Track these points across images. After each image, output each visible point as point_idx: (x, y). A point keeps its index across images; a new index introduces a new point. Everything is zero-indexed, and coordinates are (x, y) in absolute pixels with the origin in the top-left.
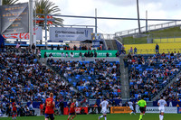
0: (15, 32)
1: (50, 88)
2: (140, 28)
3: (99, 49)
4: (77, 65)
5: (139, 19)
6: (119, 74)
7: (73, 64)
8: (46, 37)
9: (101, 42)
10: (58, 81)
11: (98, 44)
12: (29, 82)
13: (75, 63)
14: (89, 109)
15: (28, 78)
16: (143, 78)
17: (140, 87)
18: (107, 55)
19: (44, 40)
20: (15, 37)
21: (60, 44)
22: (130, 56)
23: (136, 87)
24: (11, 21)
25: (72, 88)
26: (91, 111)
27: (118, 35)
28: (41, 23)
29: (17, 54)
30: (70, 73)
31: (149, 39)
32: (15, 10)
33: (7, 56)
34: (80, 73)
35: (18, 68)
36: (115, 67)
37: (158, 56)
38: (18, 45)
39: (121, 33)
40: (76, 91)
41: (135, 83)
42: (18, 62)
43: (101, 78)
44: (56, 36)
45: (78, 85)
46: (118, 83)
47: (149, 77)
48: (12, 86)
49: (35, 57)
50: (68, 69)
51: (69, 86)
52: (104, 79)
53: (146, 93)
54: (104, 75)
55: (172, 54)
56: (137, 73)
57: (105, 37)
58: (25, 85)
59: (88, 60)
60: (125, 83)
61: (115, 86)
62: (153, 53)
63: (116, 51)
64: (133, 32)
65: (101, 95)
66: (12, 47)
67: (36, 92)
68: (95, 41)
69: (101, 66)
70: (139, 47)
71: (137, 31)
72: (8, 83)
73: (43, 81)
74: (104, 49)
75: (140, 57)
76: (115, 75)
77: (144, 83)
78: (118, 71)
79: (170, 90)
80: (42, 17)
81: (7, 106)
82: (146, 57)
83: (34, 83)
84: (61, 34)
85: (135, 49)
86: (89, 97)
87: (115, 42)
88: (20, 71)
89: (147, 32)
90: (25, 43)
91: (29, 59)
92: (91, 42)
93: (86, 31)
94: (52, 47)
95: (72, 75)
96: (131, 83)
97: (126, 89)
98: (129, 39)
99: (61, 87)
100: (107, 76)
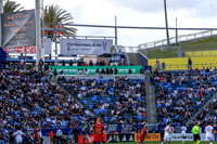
0: (19, 44)
1: (61, 112)
2: (168, 39)
3: (120, 65)
4: (93, 84)
5: (167, 29)
6: (144, 94)
7: (88, 83)
8: (56, 51)
9: (122, 56)
10: (70, 103)
11: (118, 58)
12: (36, 105)
13: (92, 81)
14: (108, 136)
15: (34, 101)
16: (173, 99)
17: (170, 109)
18: (130, 72)
19: (53, 54)
20: (18, 51)
21: (72, 58)
22: (157, 73)
23: (165, 110)
24: (14, 31)
25: (87, 112)
26: (110, 139)
27: (143, 47)
28: (50, 34)
29: (21, 71)
30: (85, 93)
31: (179, 52)
32: (19, 19)
33: (9, 74)
34: (97, 94)
35: (22, 88)
36: (139, 86)
37: (191, 73)
38: (22, 61)
39: (145, 45)
40: (93, 115)
41: (163, 105)
42: (22, 81)
43: (122, 99)
44: (69, 49)
45: (95, 107)
46: (143, 105)
47: (180, 97)
48: (16, 109)
49: (43, 75)
50: (83, 88)
51: (84, 109)
52: (126, 100)
53: (177, 116)
54: (126, 96)
55: (208, 70)
56: (166, 93)
57: (127, 51)
58: (31, 108)
59: (107, 77)
60: (151, 105)
61: (140, 108)
62: (185, 68)
63: (140, 67)
64: (161, 44)
65: (123, 119)
66: (15, 62)
67: (44, 116)
68: (115, 55)
69: (122, 84)
70: (168, 61)
71: (166, 43)
72: (10, 107)
73: (53, 103)
74: (125, 64)
75: (169, 73)
76: (139, 95)
77: (174, 105)
78: (142, 91)
79: (205, 113)
80: (51, 26)
81: (10, 133)
82: (177, 74)
83: (42, 106)
84: (74, 47)
85: (164, 64)
86: (108, 123)
87: (138, 56)
88: (25, 92)
89: (177, 44)
90: (31, 58)
91: (36, 77)
92: (109, 56)
93: (104, 43)
94: (63, 62)
95: (88, 96)
96: (159, 105)
97: (152, 112)
98: (156, 52)
99: (75, 111)
100: (130, 97)
